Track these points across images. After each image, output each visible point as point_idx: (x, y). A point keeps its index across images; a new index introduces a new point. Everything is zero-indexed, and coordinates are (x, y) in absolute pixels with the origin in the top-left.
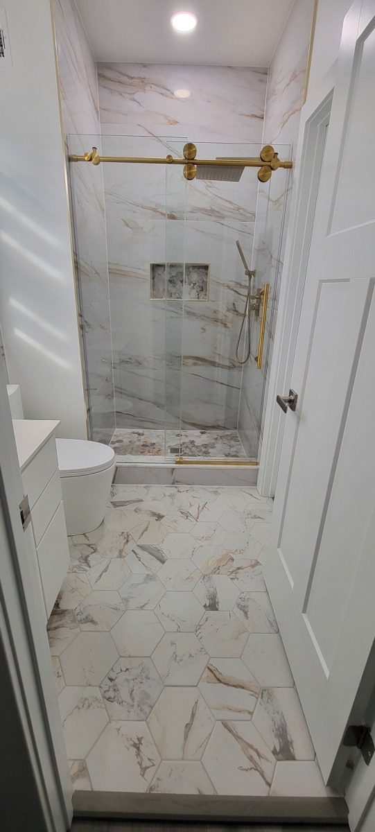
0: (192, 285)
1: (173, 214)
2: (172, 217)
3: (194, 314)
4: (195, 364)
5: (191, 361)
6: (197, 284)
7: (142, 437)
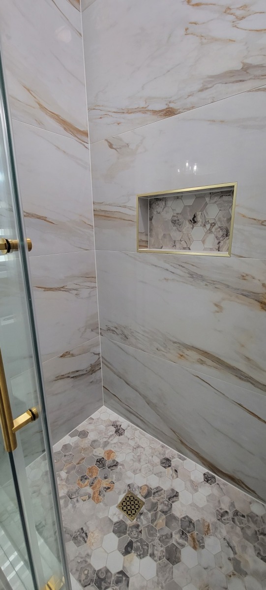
0: (208, 226)
1: (171, 105)
2: (169, 112)
3: (202, 278)
4: (202, 362)
5: (195, 356)
6: (219, 224)
7: (116, 439)
